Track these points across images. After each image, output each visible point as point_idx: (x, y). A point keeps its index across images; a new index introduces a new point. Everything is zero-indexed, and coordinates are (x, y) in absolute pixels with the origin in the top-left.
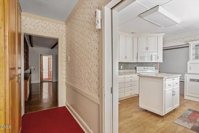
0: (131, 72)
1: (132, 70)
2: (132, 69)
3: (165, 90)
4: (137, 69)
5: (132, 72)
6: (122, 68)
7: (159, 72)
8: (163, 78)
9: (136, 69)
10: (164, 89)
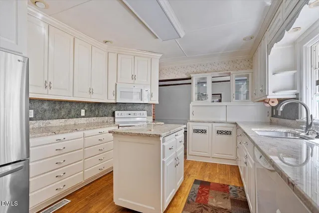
0: (103, 122)
1: (106, 118)
2: (105, 116)
3: (163, 162)
4: (116, 116)
5: (107, 122)
6: (83, 114)
7: (154, 120)
8: (160, 136)
9: (113, 115)
10: (162, 160)
